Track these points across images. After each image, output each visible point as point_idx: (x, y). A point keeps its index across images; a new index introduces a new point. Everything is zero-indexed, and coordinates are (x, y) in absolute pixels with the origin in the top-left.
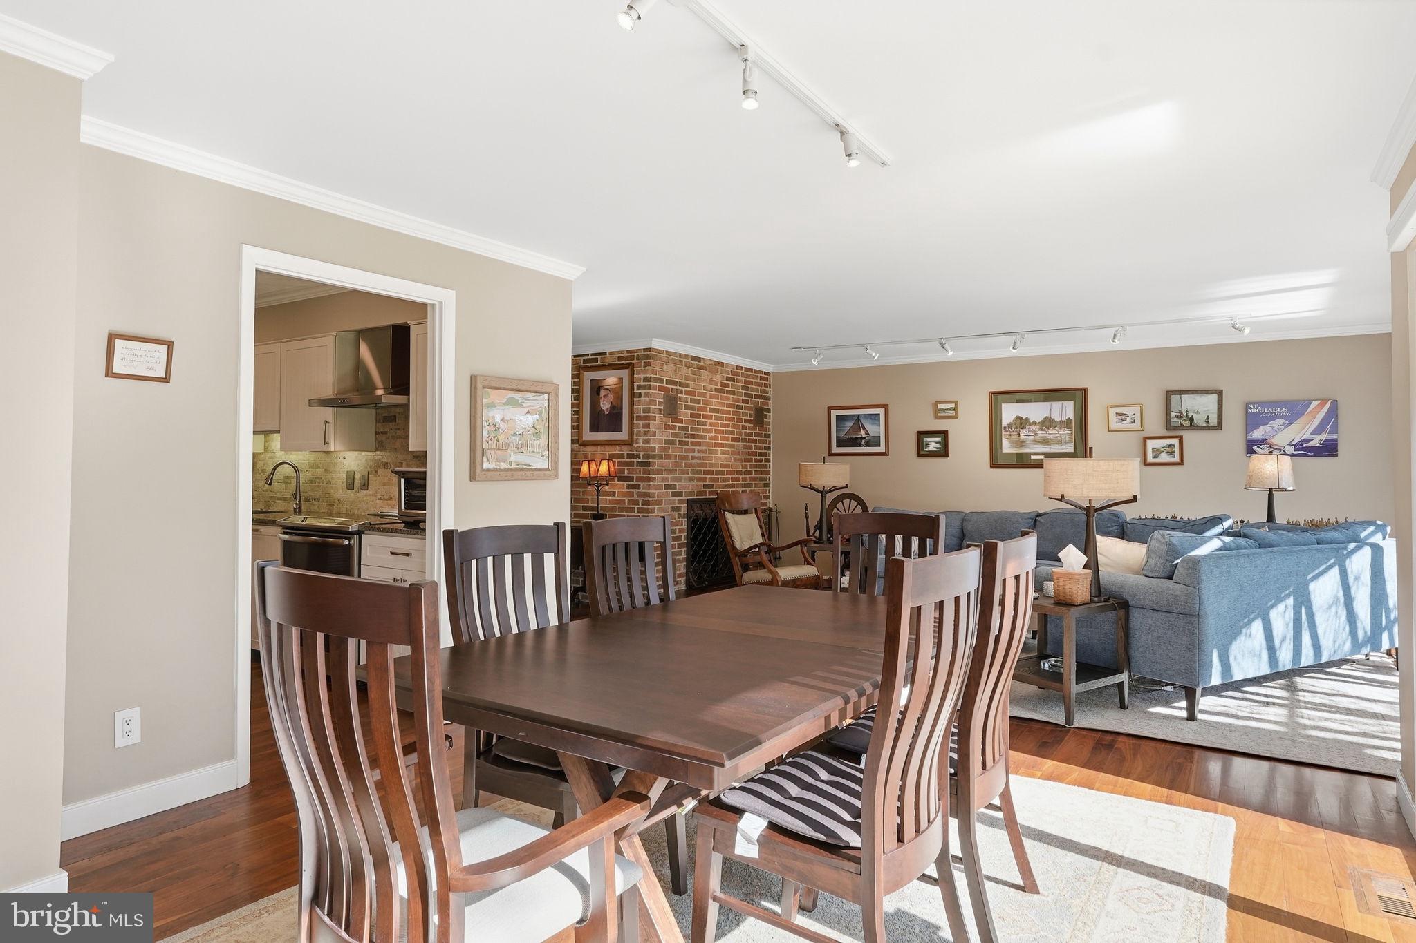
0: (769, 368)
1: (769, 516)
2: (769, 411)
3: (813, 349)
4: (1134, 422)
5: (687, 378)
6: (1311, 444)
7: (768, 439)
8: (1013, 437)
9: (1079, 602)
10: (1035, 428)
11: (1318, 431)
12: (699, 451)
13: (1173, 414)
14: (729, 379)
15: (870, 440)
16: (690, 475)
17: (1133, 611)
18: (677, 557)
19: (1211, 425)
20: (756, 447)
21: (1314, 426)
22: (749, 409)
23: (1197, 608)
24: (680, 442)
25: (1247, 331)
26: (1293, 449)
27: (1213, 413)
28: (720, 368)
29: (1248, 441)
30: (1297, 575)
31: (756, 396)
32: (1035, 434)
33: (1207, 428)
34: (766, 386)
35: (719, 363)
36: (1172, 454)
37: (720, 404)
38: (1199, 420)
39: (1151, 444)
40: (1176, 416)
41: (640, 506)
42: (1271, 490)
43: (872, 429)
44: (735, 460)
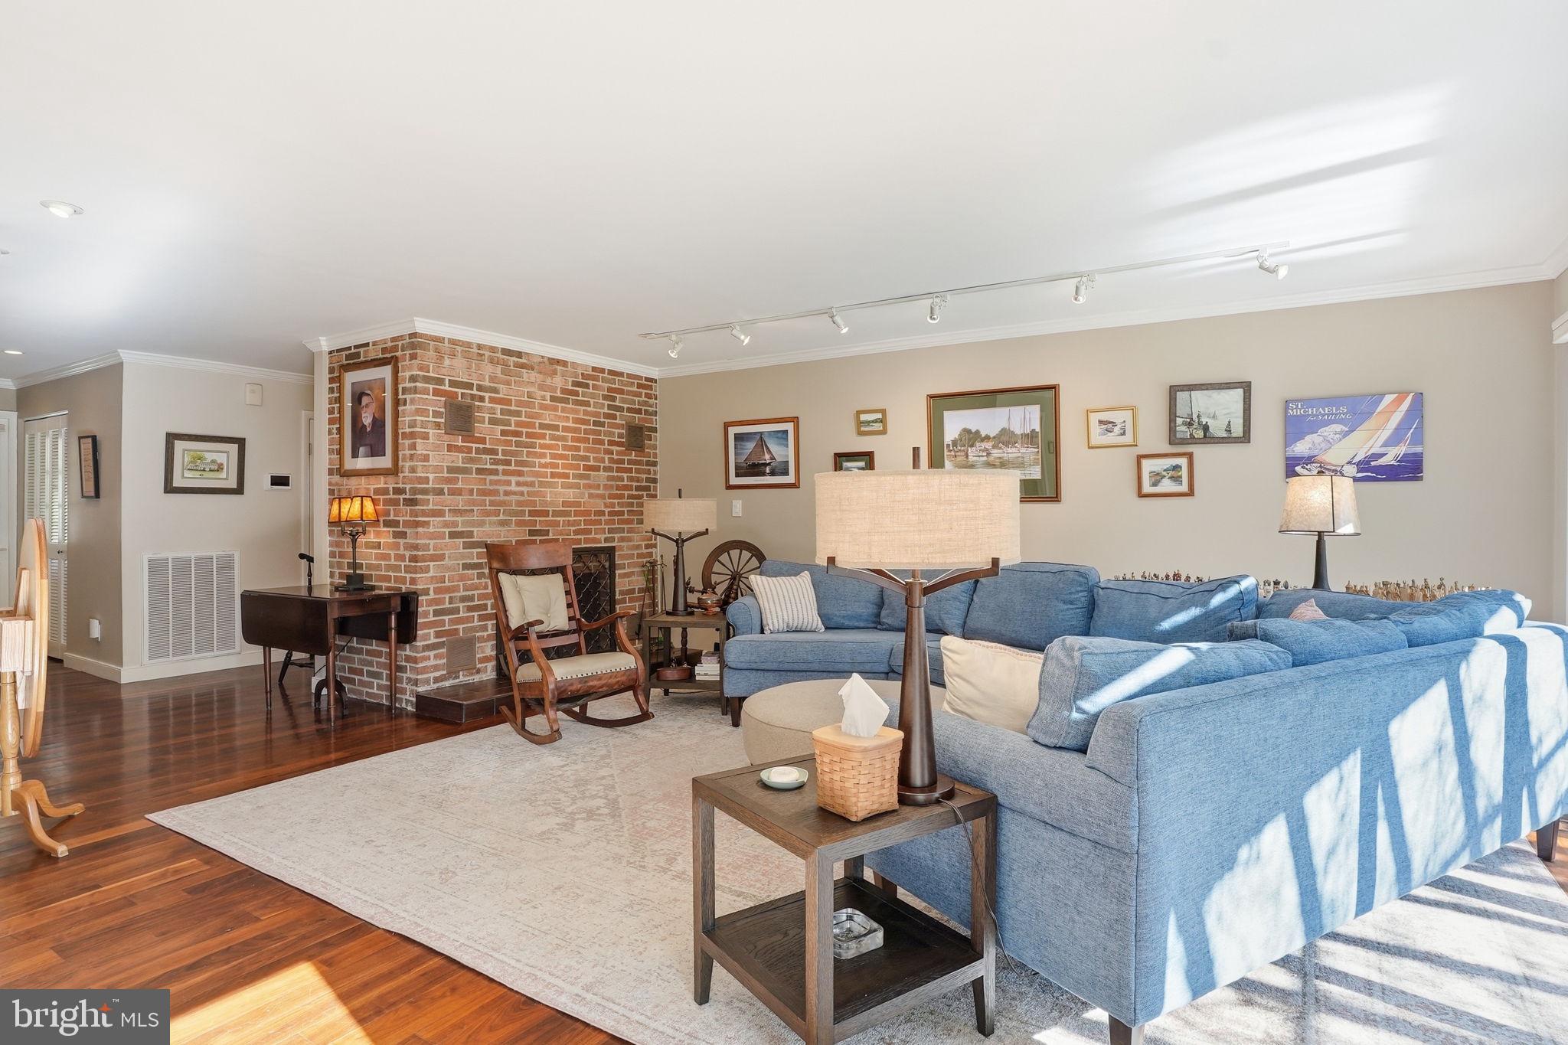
0: (653, 372)
1: (653, 572)
2: (655, 430)
3: (667, 334)
4: (1123, 434)
5: (492, 379)
6: (1382, 461)
7: (652, 468)
8: (959, 459)
9: (862, 815)
10: (988, 445)
11: (1394, 440)
12: (518, 484)
13: (1179, 421)
14: (576, 384)
15: (776, 467)
16: (502, 517)
17: (1007, 817)
18: (477, 634)
19: (1234, 435)
20: (631, 479)
21: (1386, 434)
22: (618, 426)
23: (1135, 838)
24: (479, 471)
25: (1283, 272)
26: (1355, 469)
27: (1237, 417)
28: (559, 368)
29: (1287, 459)
30: (1371, 721)
31: (629, 410)
32: (989, 454)
33: (1228, 440)
34: (648, 396)
35: (558, 362)
36: (1177, 479)
37: (563, 418)
38: (1217, 429)
39: (1148, 466)
40: (1185, 424)
41: (407, 563)
42: (1320, 534)
43: (779, 452)
44: (591, 496)
